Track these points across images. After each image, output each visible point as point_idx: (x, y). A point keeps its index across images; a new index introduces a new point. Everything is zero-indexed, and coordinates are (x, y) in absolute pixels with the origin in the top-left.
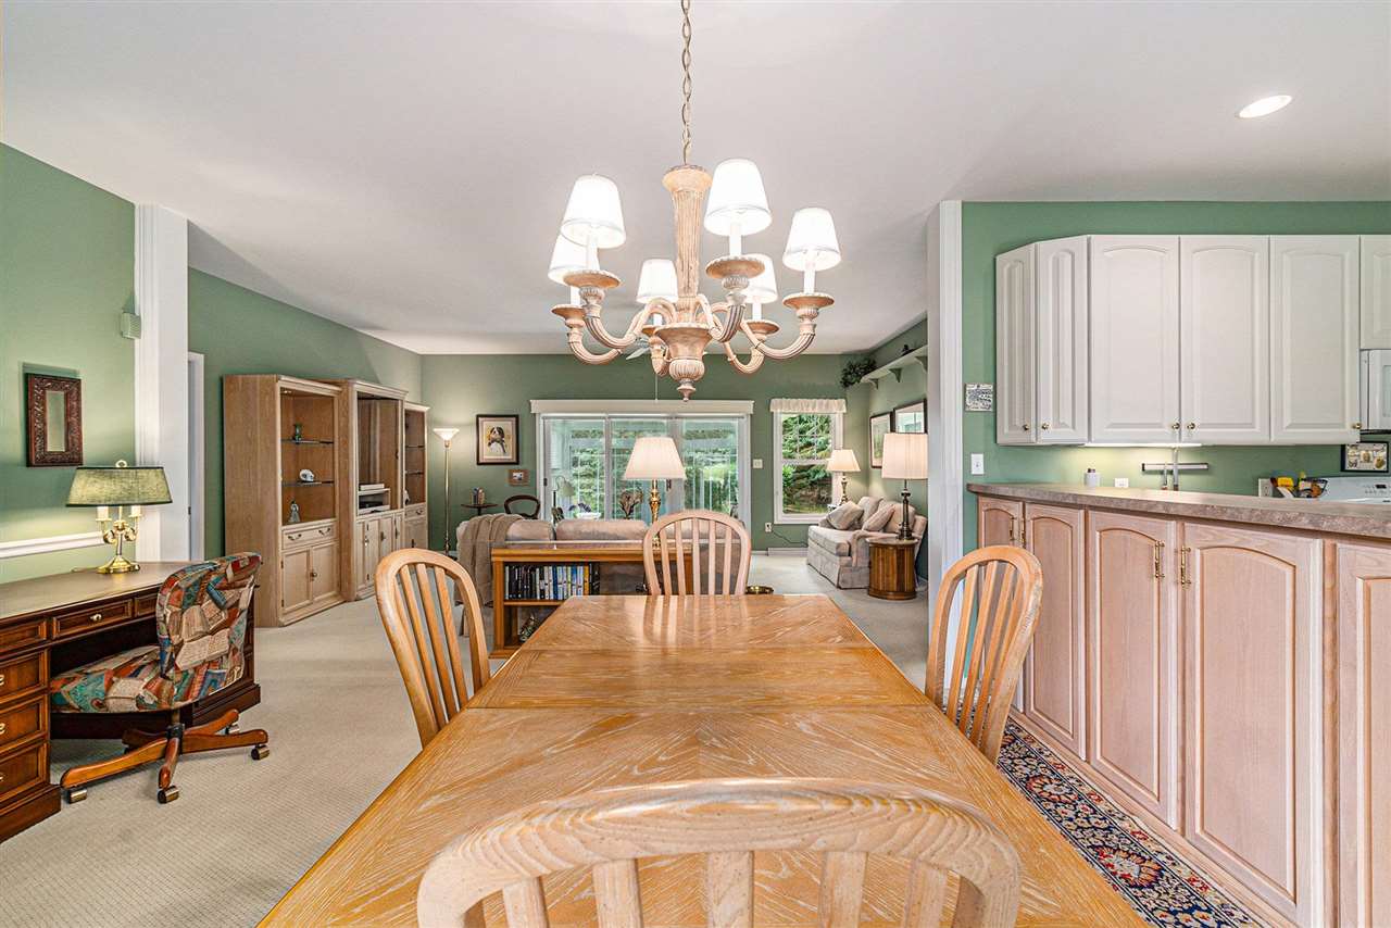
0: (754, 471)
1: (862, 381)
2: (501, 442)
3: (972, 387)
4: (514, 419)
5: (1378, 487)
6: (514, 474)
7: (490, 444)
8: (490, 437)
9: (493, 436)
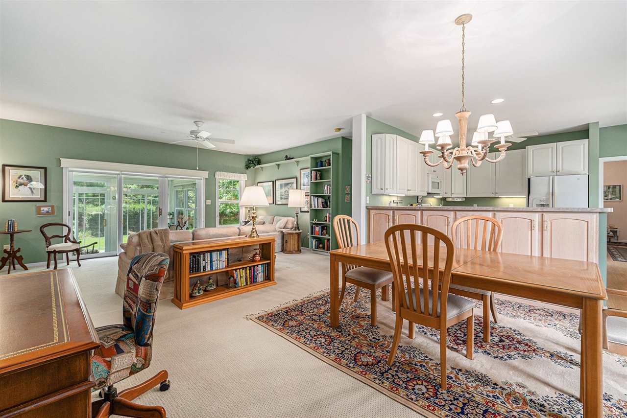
0: (207, 206)
1: (255, 167)
2: (29, 185)
4: (42, 170)
6: (42, 209)
7: (17, 187)
8: (17, 181)
9: (21, 181)
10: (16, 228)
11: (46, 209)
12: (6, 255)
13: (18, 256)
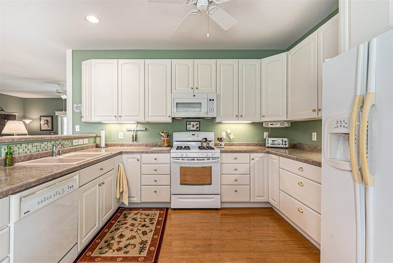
2: (47, 124)
3: (75, 105)
4: (51, 117)
5: (193, 135)
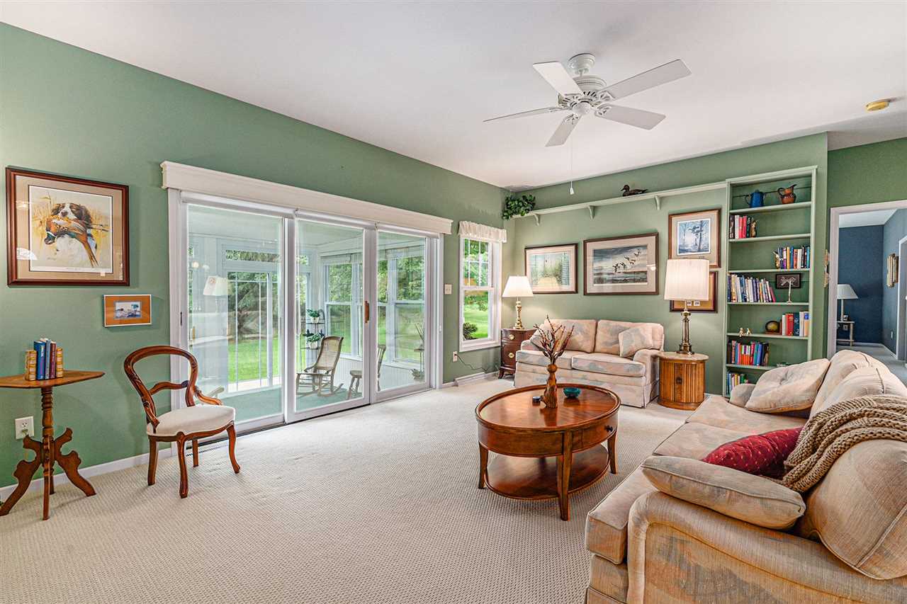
2: (85, 238)
4: (118, 193)
6: (119, 306)
7: (50, 239)
8: (49, 222)
9: (59, 221)
10: (59, 367)
11: (128, 307)
12: (31, 455)
13: (63, 454)
